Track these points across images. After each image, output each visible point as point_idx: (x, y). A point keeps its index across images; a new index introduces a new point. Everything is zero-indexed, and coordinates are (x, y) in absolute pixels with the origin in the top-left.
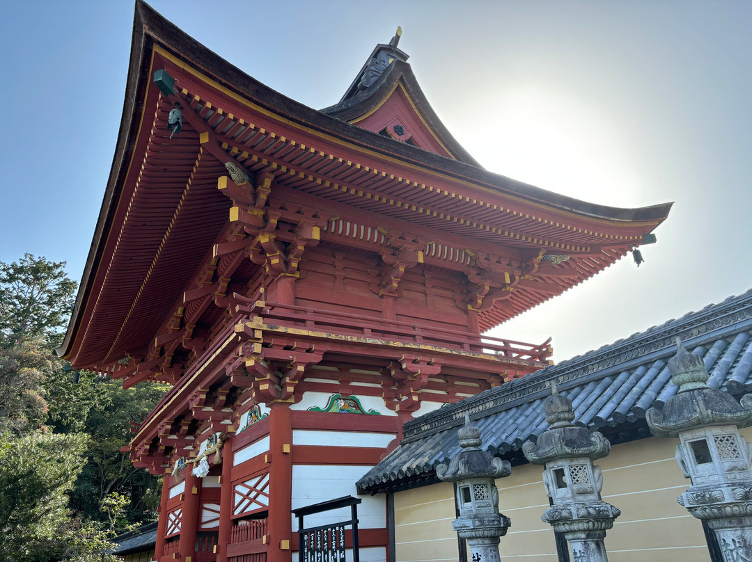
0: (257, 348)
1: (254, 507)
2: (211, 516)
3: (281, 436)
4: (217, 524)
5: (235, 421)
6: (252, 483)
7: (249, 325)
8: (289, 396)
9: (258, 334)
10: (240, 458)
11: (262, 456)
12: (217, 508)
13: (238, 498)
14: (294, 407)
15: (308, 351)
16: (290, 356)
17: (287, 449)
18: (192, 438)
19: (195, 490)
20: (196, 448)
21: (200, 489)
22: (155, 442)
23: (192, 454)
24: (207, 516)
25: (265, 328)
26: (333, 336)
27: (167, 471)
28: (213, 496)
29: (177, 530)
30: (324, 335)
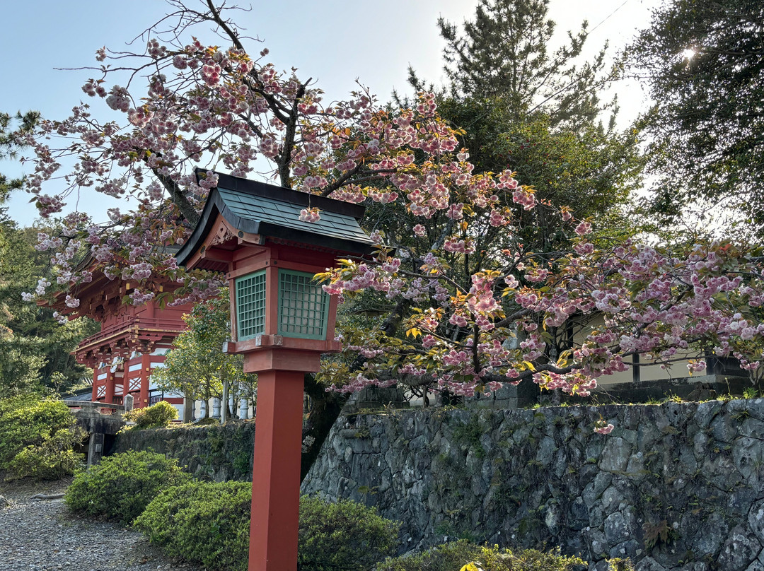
0: (136, 336)
1: (136, 388)
2: (119, 390)
3: (146, 365)
4: (122, 393)
5: (130, 354)
6: (136, 379)
7: (133, 328)
8: (149, 351)
9: (137, 332)
10: (132, 369)
11: (138, 370)
12: (122, 386)
13: (130, 384)
14: (152, 354)
15: (157, 336)
16: (149, 338)
17: (148, 369)
18: (109, 354)
19: (111, 378)
20: (112, 359)
21: (114, 378)
22: (90, 353)
23: (110, 362)
24: (117, 389)
25: (139, 329)
26: (166, 331)
27: (96, 367)
28: (121, 381)
29: (103, 395)
30: (162, 331)
